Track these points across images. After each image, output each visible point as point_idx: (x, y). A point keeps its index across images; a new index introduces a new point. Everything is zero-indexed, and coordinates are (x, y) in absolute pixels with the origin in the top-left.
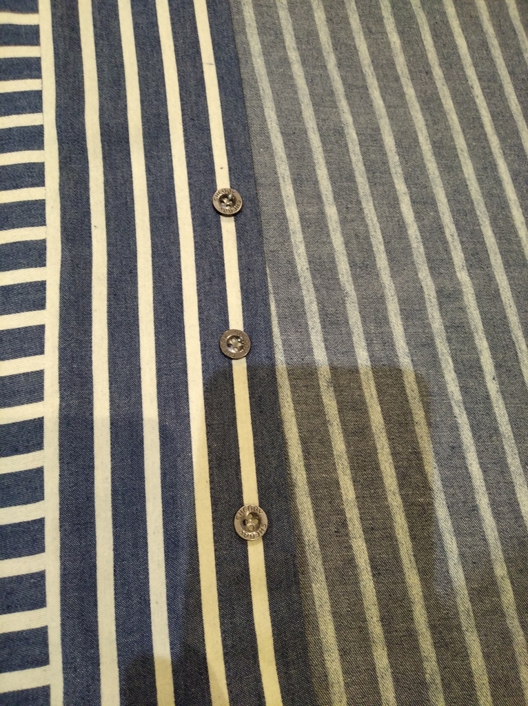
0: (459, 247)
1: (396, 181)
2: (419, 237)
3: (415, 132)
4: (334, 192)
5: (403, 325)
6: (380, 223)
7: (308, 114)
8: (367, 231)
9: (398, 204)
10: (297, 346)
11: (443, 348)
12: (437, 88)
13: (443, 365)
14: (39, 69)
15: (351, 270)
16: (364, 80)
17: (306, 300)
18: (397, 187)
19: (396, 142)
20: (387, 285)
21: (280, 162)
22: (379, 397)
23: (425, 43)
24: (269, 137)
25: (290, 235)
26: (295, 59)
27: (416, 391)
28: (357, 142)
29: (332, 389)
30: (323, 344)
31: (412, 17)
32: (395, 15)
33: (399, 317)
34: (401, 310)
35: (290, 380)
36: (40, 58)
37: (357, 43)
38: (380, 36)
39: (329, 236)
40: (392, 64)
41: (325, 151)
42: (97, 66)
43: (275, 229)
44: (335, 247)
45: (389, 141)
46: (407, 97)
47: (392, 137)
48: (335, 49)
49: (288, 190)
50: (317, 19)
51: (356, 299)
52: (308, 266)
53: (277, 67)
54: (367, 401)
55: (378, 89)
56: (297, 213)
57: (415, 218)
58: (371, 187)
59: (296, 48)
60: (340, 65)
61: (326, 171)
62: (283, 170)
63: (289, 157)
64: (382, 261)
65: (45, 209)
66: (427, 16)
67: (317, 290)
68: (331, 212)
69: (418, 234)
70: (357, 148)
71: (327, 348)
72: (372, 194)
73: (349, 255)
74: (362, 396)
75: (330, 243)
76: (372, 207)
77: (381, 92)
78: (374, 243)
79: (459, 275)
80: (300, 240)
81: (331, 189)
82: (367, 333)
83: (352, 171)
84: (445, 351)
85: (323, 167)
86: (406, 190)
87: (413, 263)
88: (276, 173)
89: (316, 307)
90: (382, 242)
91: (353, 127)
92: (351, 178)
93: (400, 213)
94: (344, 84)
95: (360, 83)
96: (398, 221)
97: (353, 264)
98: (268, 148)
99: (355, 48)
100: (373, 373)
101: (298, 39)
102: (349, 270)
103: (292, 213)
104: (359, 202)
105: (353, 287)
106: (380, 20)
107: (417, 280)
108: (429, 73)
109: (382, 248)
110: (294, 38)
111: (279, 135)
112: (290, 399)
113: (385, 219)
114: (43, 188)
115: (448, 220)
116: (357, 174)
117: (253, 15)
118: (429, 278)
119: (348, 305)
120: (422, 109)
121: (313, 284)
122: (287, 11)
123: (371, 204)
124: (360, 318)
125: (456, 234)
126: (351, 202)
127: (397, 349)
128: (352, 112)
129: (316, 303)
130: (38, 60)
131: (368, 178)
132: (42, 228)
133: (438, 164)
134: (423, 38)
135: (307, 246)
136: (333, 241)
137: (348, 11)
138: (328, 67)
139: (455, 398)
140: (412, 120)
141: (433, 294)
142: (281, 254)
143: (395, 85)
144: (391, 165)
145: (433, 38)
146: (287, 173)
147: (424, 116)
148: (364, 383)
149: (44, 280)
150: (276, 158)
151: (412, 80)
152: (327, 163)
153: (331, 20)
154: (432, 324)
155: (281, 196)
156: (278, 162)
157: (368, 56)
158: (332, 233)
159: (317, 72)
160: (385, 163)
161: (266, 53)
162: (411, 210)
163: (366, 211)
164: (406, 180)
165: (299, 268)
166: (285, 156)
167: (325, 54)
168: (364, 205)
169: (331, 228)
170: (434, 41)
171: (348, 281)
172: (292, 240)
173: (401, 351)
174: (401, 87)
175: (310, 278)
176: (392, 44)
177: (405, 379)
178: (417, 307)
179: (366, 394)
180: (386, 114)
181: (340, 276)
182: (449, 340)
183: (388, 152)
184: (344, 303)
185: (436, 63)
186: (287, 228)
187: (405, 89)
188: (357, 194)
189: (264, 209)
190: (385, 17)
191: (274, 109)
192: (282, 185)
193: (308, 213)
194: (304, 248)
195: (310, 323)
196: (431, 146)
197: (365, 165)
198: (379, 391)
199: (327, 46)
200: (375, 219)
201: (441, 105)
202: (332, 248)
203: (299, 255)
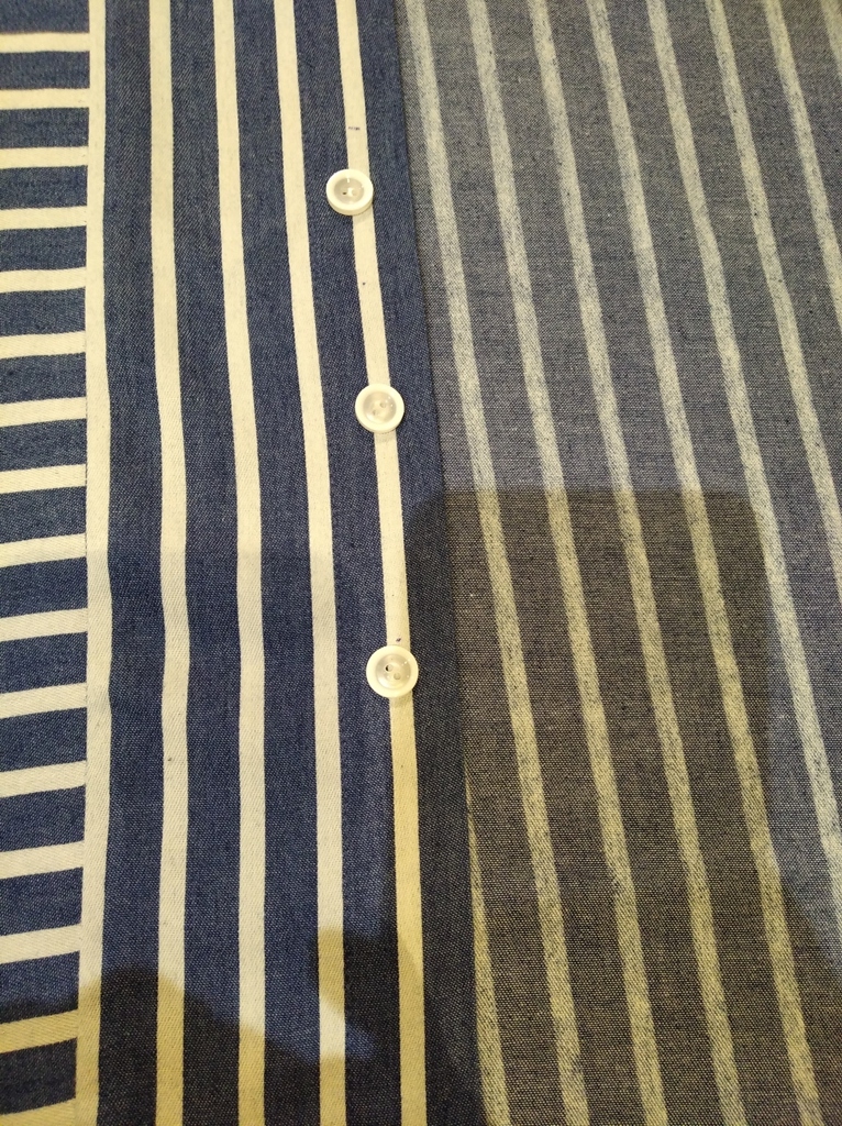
0: (829, 786)
1: (716, 651)
2: (755, 766)
3: (759, 547)
4: (601, 678)
5: (718, 945)
6: (684, 739)
7: (560, 520)
8: (659, 757)
9: (720, 697)
10: (521, 990)
11: (787, 992)
12: (805, 452)
13: (787, 1027)
14: (82, 444)
15: (627, 836)
16: (667, 442)
17: (542, 899)
18: (720, 663)
19: (720, 570)
20: (691, 867)
21: (504, 619)
22: (665, 1091)
23: (787, 357)
24: (486, 569)
25: (517, 767)
26: (539, 404)
27: (734, 1081)
28: (648, 573)
29: (580, 1076)
30: (568, 987)
31: (765, 304)
32: (732, 301)
33: (711, 930)
34: (715, 916)
35: (506, 1060)
36: (85, 421)
37: (658, 363)
38: (702, 347)
39: (588, 766)
40: (721, 404)
41: (587, 593)
42: (185, 434)
43: (489, 756)
44: (599, 789)
45: (708, 568)
46: (747, 473)
47: (714, 560)
48: (616, 378)
49: (516, 673)
50: (584, 316)
51: (633, 898)
52: (547, 829)
53: (506, 423)
54: (644, 1099)
55: (693, 460)
56: (531, 722)
57: (751, 725)
58: (669, 663)
59: (543, 379)
60: (623, 412)
61: (588, 633)
62: (510, 633)
63: (520, 607)
64: (685, 817)
65: (85, 727)
66: (793, 299)
67: (562, 879)
68: (594, 716)
69: (755, 760)
70: (648, 584)
71: (575, 995)
72: (672, 682)
73: (624, 806)
74: (634, 1090)
75: (591, 781)
76: (670, 705)
77: (698, 465)
78: (670, 780)
79: (825, 842)
80: (535, 775)
81: (594, 670)
82: (650, 963)
83: (636, 631)
84: (790, 998)
85: (581, 625)
86: (736, 669)
87: (741, 819)
88: (496, 641)
89: (560, 913)
90: (686, 778)
91: (641, 542)
92: (634, 647)
93: (723, 717)
94: (629, 452)
95: (659, 449)
96: (718, 734)
97: (630, 823)
98: (484, 589)
99: (655, 375)
100: (658, 1043)
101: (549, 362)
102: (622, 836)
103: (523, 721)
104: (647, 697)
105: (629, 870)
106: (703, 312)
107: (748, 857)
108: (791, 420)
109: (685, 789)
110: (540, 359)
111: (504, 563)
112: (503, 1099)
113: (694, 730)
114: (83, 685)
115: (811, 731)
116: (645, 637)
117: (467, 316)
118: (770, 851)
119: (618, 909)
120: (774, 498)
121: (557, 864)
122: (529, 301)
123: (668, 698)
124: (638, 932)
125: (824, 760)
126: (631, 696)
127: (704, 995)
128: (640, 511)
129: (558, 906)
130: (81, 425)
131: (666, 646)
132: (79, 765)
133: (798, 614)
134: (783, 347)
135: (546, 788)
136: (596, 776)
137: (645, 295)
138: (601, 418)
139: (805, 1093)
140: (755, 524)
141: (776, 884)
142: (500, 806)
143: (724, 449)
144: (710, 618)
145: (802, 347)
146: (517, 641)
147: (777, 514)
148: (639, 1065)
149: (79, 866)
150: (498, 610)
151: (759, 436)
152: (590, 617)
153: (610, 317)
154: (770, 944)
155: (503, 686)
156: (500, 618)
157: (678, 389)
158: (594, 761)
159: (578, 430)
160: (699, 614)
161: (488, 397)
162: (744, 710)
163: (658, 714)
164: (737, 647)
165: (531, 832)
166: (513, 606)
167: (596, 389)
168: (655, 699)
169: (592, 750)
170: (805, 352)
171: (620, 859)
172: (521, 776)
173: (710, 1000)
174: (736, 452)
175: (551, 854)
176: (725, 361)
177: (715, 1056)
178: (745, 910)
179: (643, 1086)
180: (704, 513)
181: (606, 848)
182: (800, 975)
183: (704, 590)
184: (611, 904)
185: (807, 398)
186: (513, 753)
187: (744, 457)
188: (644, 679)
189: (473, 713)
190: (714, 307)
191: (498, 511)
192: (505, 665)
193: (552, 722)
194: (541, 791)
195: (547, 944)
196: (786, 576)
197: (660, 619)
198: (667, 1080)
199: (601, 373)
200: (675, 730)
201: (810, 488)
202: (593, 792)
203: (532, 806)
